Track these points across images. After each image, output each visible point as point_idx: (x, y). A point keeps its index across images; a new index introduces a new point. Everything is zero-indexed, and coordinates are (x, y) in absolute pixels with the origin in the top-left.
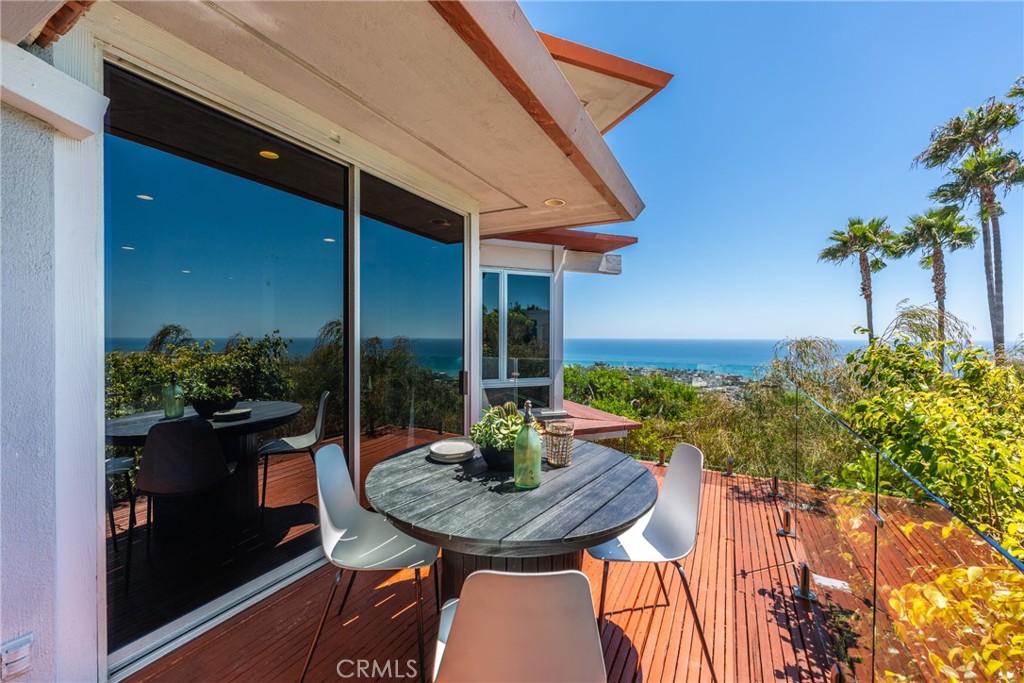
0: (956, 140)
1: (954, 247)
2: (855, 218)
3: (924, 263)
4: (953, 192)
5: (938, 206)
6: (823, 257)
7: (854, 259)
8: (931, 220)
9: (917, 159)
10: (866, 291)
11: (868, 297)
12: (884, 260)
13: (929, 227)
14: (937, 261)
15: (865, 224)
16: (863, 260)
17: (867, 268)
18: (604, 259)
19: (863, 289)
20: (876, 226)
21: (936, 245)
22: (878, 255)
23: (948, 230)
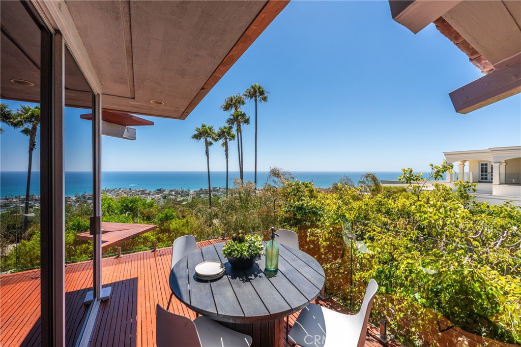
0: (231, 104)
1: (230, 139)
2: (204, 124)
3: (223, 145)
4: (231, 122)
5: (227, 125)
6: (193, 138)
7: (203, 140)
8: (225, 130)
9: (221, 107)
10: (207, 152)
11: (208, 156)
12: (213, 142)
13: (224, 132)
14: (226, 144)
15: (207, 127)
16: (206, 141)
18: (126, 130)
19: (206, 153)
20: (210, 129)
21: (226, 139)
22: (211, 140)
23: (229, 134)
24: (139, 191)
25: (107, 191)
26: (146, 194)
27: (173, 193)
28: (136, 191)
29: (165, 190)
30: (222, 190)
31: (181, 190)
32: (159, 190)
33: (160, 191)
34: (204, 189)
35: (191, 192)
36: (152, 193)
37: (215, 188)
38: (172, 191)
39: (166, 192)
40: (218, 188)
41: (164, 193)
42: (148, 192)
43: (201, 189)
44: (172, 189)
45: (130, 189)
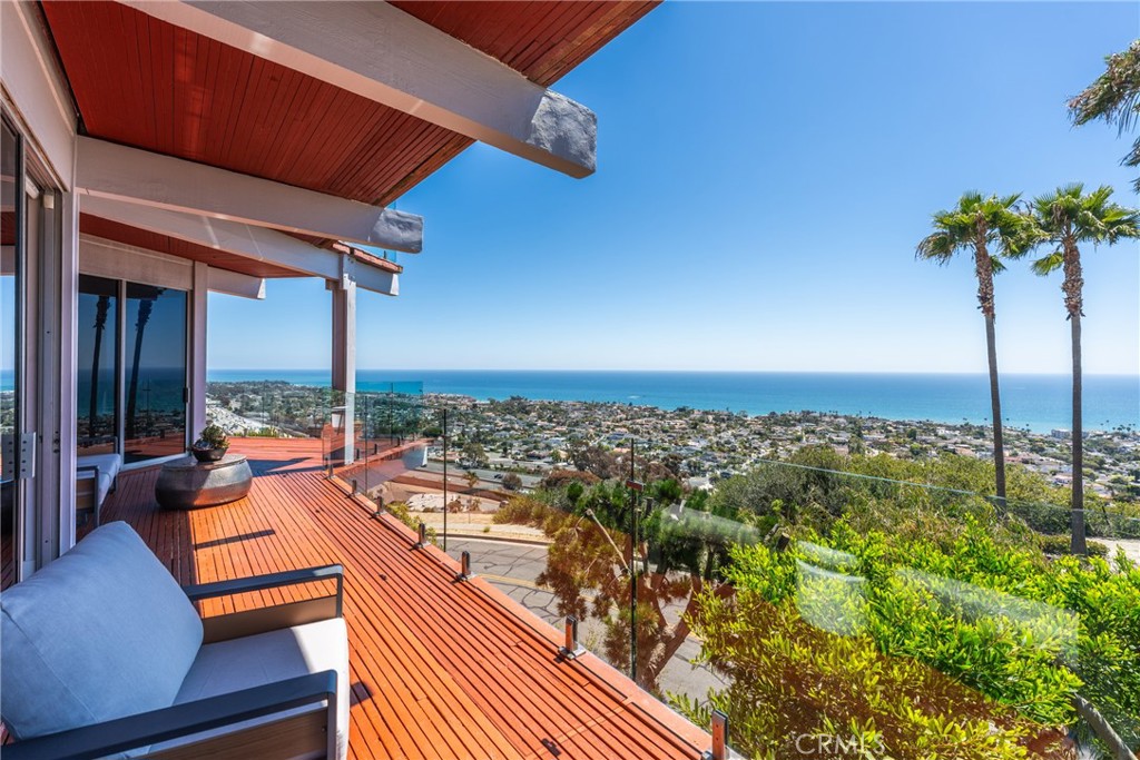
2: (973, 193)
10: (986, 299)
11: (989, 312)
14: (1071, 260)
17: (988, 266)
19: (982, 299)
21: (1069, 238)
24: (645, 410)
25: (596, 406)
26: (658, 415)
27: (711, 418)
28: (640, 408)
29: (693, 411)
30: (827, 419)
31: (726, 413)
32: (681, 410)
33: (683, 412)
34: (779, 413)
35: (749, 418)
36: (668, 416)
37: (808, 413)
38: (707, 413)
39: (697, 415)
40: (817, 414)
41: (692, 416)
42: (661, 412)
43: (773, 413)
44: (707, 410)
45: (631, 404)
